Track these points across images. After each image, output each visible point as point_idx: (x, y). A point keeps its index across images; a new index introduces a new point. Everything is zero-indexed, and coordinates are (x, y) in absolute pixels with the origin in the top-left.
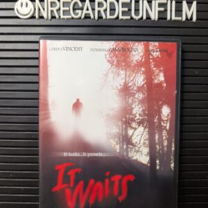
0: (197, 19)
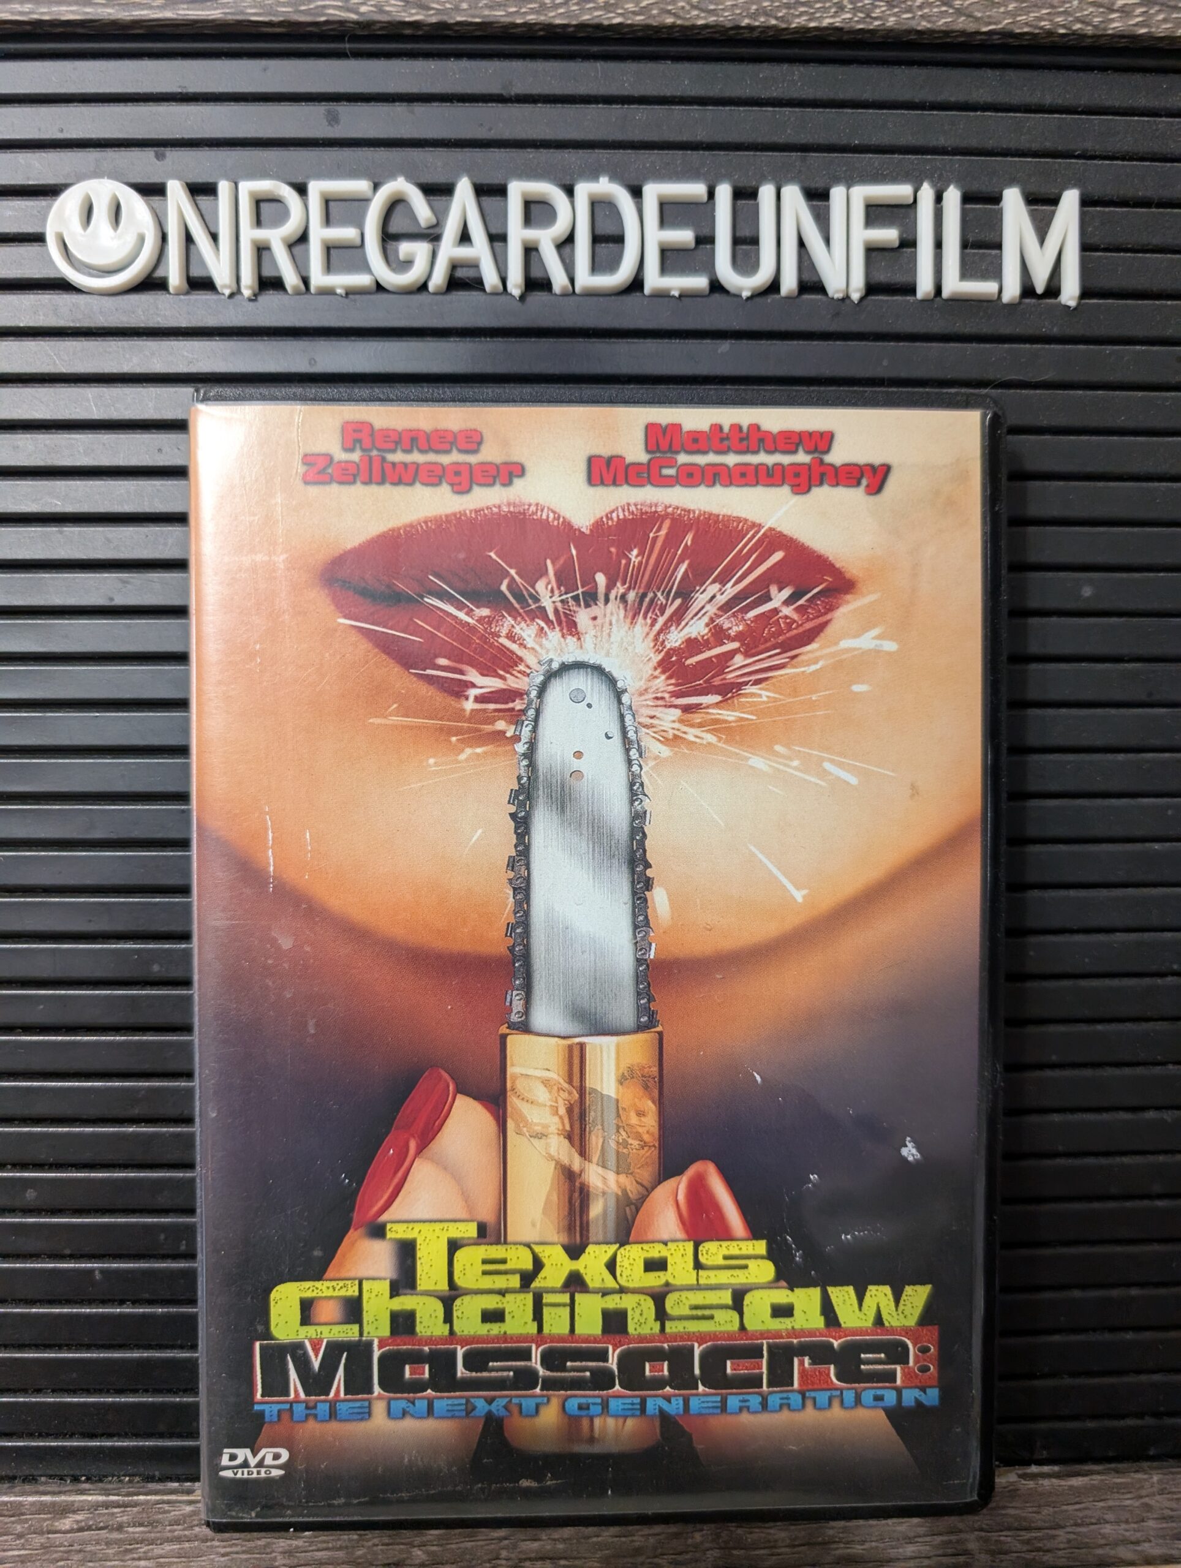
0: (1085, 294)
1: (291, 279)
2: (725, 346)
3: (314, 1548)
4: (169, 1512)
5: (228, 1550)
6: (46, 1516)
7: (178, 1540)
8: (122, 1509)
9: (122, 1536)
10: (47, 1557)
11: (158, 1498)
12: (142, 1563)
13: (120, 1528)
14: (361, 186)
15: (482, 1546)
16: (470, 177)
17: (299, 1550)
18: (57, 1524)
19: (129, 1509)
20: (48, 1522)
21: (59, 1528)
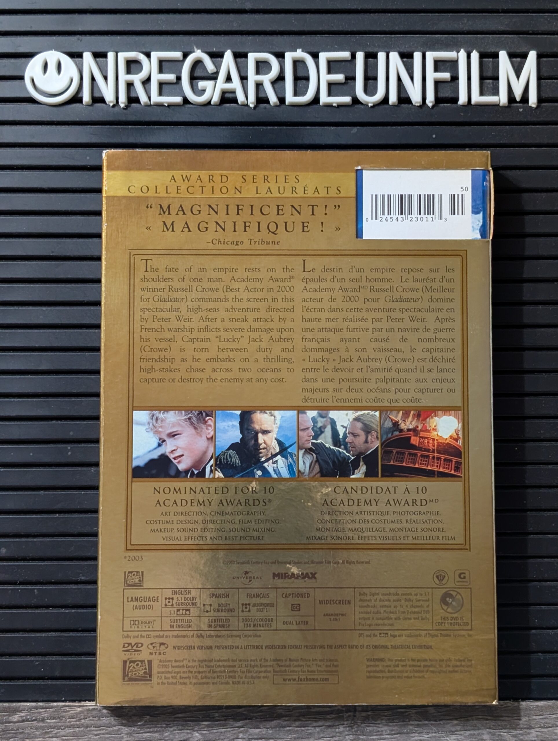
0: (540, 101)
1: (143, 99)
2: (355, 130)
3: (143, 731)
5: (99, 732)
9: (44, 725)
10: (5, 736)
12: (54, 739)
14: (177, 54)
15: (230, 731)
17: (135, 733)
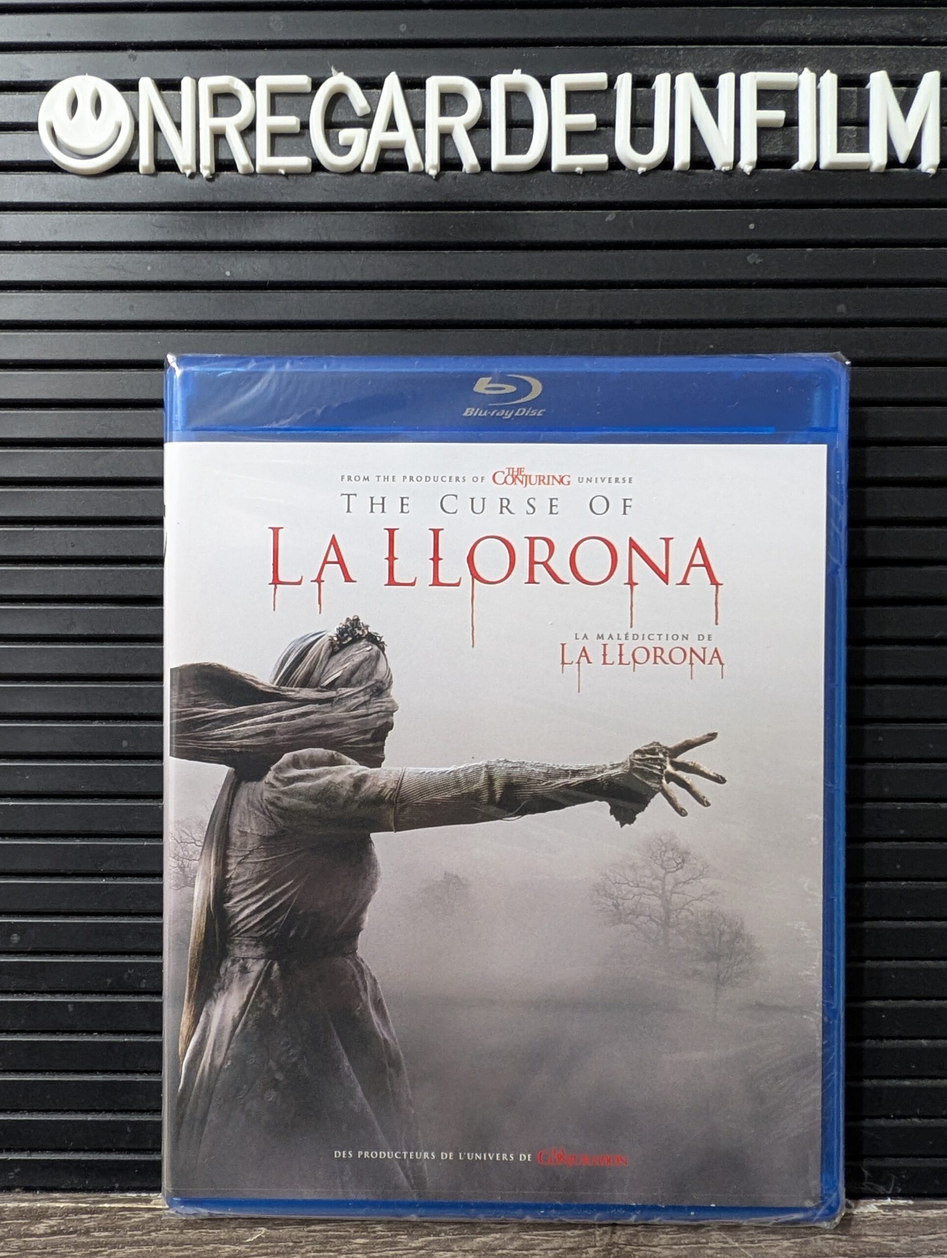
1: (242, 160)
2: (612, 215)
4: (130, 1218)
6: (23, 1221)
7: (137, 1243)
8: (90, 1216)
11: (121, 1205)
13: (87, 1232)
14: (302, 81)
16: (397, 73)
18: (32, 1228)
19: (95, 1216)
20: (25, 1227)
21: (34, 1232)
